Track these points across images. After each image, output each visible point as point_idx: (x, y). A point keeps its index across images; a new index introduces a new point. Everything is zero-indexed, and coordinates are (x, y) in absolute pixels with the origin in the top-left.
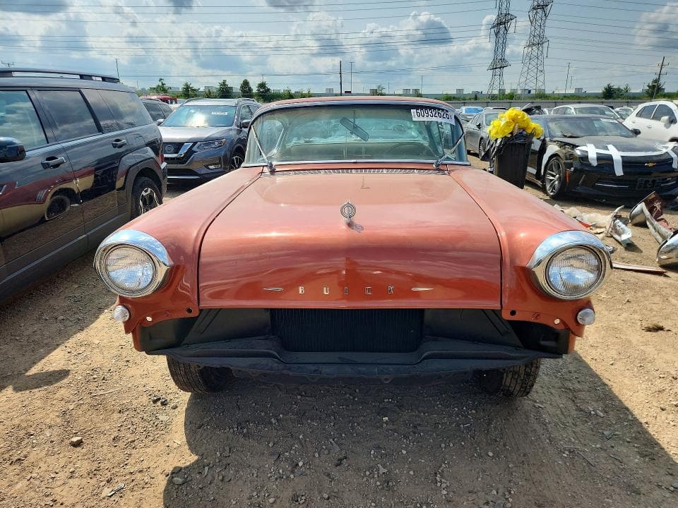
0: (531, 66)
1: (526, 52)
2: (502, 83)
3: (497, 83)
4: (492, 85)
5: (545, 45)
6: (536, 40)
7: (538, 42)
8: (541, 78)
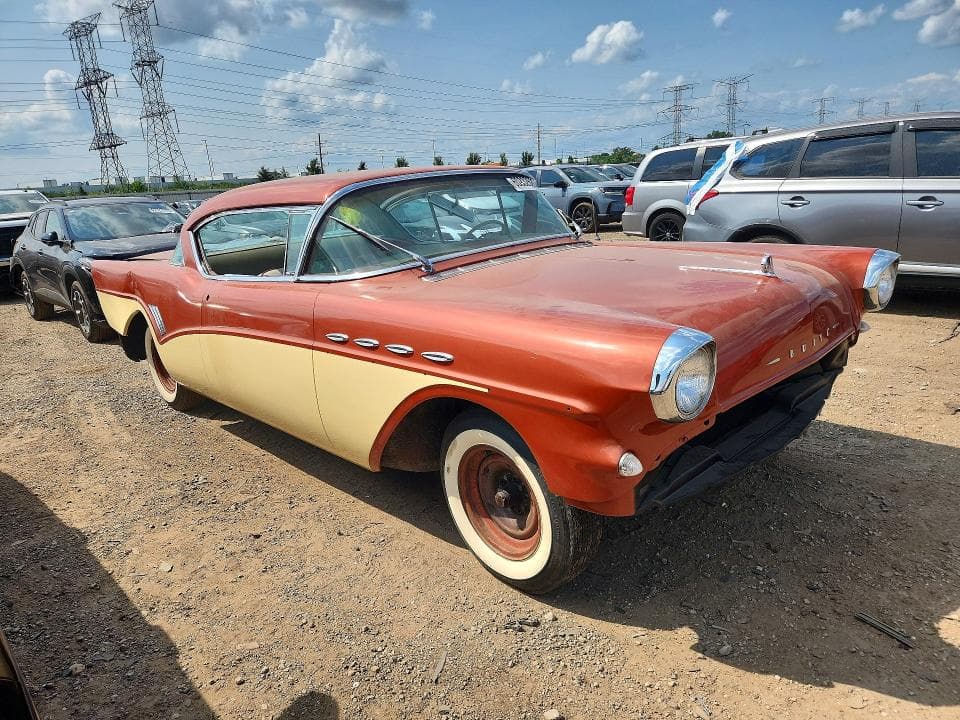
0: (159, 145)
1: (145, 126)
2: (120, 169)
3: (112, 169)
4: (105, 171)
5: (171, 116)
6: (156, 109)
7: (157, 112)
8: (178, 161)
